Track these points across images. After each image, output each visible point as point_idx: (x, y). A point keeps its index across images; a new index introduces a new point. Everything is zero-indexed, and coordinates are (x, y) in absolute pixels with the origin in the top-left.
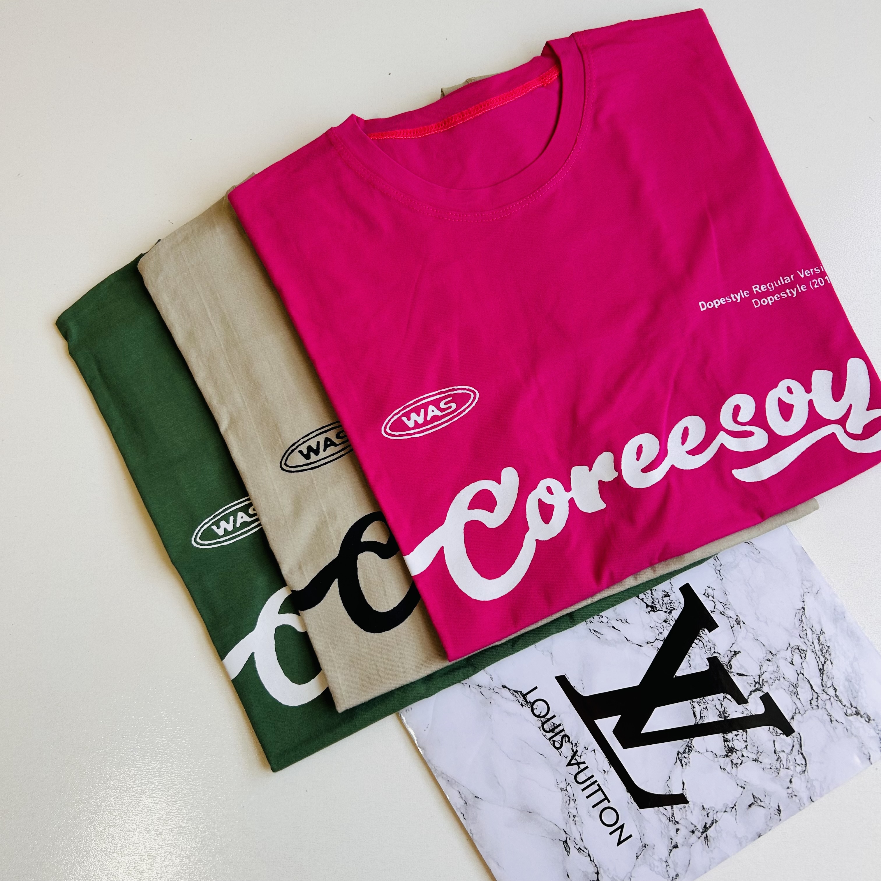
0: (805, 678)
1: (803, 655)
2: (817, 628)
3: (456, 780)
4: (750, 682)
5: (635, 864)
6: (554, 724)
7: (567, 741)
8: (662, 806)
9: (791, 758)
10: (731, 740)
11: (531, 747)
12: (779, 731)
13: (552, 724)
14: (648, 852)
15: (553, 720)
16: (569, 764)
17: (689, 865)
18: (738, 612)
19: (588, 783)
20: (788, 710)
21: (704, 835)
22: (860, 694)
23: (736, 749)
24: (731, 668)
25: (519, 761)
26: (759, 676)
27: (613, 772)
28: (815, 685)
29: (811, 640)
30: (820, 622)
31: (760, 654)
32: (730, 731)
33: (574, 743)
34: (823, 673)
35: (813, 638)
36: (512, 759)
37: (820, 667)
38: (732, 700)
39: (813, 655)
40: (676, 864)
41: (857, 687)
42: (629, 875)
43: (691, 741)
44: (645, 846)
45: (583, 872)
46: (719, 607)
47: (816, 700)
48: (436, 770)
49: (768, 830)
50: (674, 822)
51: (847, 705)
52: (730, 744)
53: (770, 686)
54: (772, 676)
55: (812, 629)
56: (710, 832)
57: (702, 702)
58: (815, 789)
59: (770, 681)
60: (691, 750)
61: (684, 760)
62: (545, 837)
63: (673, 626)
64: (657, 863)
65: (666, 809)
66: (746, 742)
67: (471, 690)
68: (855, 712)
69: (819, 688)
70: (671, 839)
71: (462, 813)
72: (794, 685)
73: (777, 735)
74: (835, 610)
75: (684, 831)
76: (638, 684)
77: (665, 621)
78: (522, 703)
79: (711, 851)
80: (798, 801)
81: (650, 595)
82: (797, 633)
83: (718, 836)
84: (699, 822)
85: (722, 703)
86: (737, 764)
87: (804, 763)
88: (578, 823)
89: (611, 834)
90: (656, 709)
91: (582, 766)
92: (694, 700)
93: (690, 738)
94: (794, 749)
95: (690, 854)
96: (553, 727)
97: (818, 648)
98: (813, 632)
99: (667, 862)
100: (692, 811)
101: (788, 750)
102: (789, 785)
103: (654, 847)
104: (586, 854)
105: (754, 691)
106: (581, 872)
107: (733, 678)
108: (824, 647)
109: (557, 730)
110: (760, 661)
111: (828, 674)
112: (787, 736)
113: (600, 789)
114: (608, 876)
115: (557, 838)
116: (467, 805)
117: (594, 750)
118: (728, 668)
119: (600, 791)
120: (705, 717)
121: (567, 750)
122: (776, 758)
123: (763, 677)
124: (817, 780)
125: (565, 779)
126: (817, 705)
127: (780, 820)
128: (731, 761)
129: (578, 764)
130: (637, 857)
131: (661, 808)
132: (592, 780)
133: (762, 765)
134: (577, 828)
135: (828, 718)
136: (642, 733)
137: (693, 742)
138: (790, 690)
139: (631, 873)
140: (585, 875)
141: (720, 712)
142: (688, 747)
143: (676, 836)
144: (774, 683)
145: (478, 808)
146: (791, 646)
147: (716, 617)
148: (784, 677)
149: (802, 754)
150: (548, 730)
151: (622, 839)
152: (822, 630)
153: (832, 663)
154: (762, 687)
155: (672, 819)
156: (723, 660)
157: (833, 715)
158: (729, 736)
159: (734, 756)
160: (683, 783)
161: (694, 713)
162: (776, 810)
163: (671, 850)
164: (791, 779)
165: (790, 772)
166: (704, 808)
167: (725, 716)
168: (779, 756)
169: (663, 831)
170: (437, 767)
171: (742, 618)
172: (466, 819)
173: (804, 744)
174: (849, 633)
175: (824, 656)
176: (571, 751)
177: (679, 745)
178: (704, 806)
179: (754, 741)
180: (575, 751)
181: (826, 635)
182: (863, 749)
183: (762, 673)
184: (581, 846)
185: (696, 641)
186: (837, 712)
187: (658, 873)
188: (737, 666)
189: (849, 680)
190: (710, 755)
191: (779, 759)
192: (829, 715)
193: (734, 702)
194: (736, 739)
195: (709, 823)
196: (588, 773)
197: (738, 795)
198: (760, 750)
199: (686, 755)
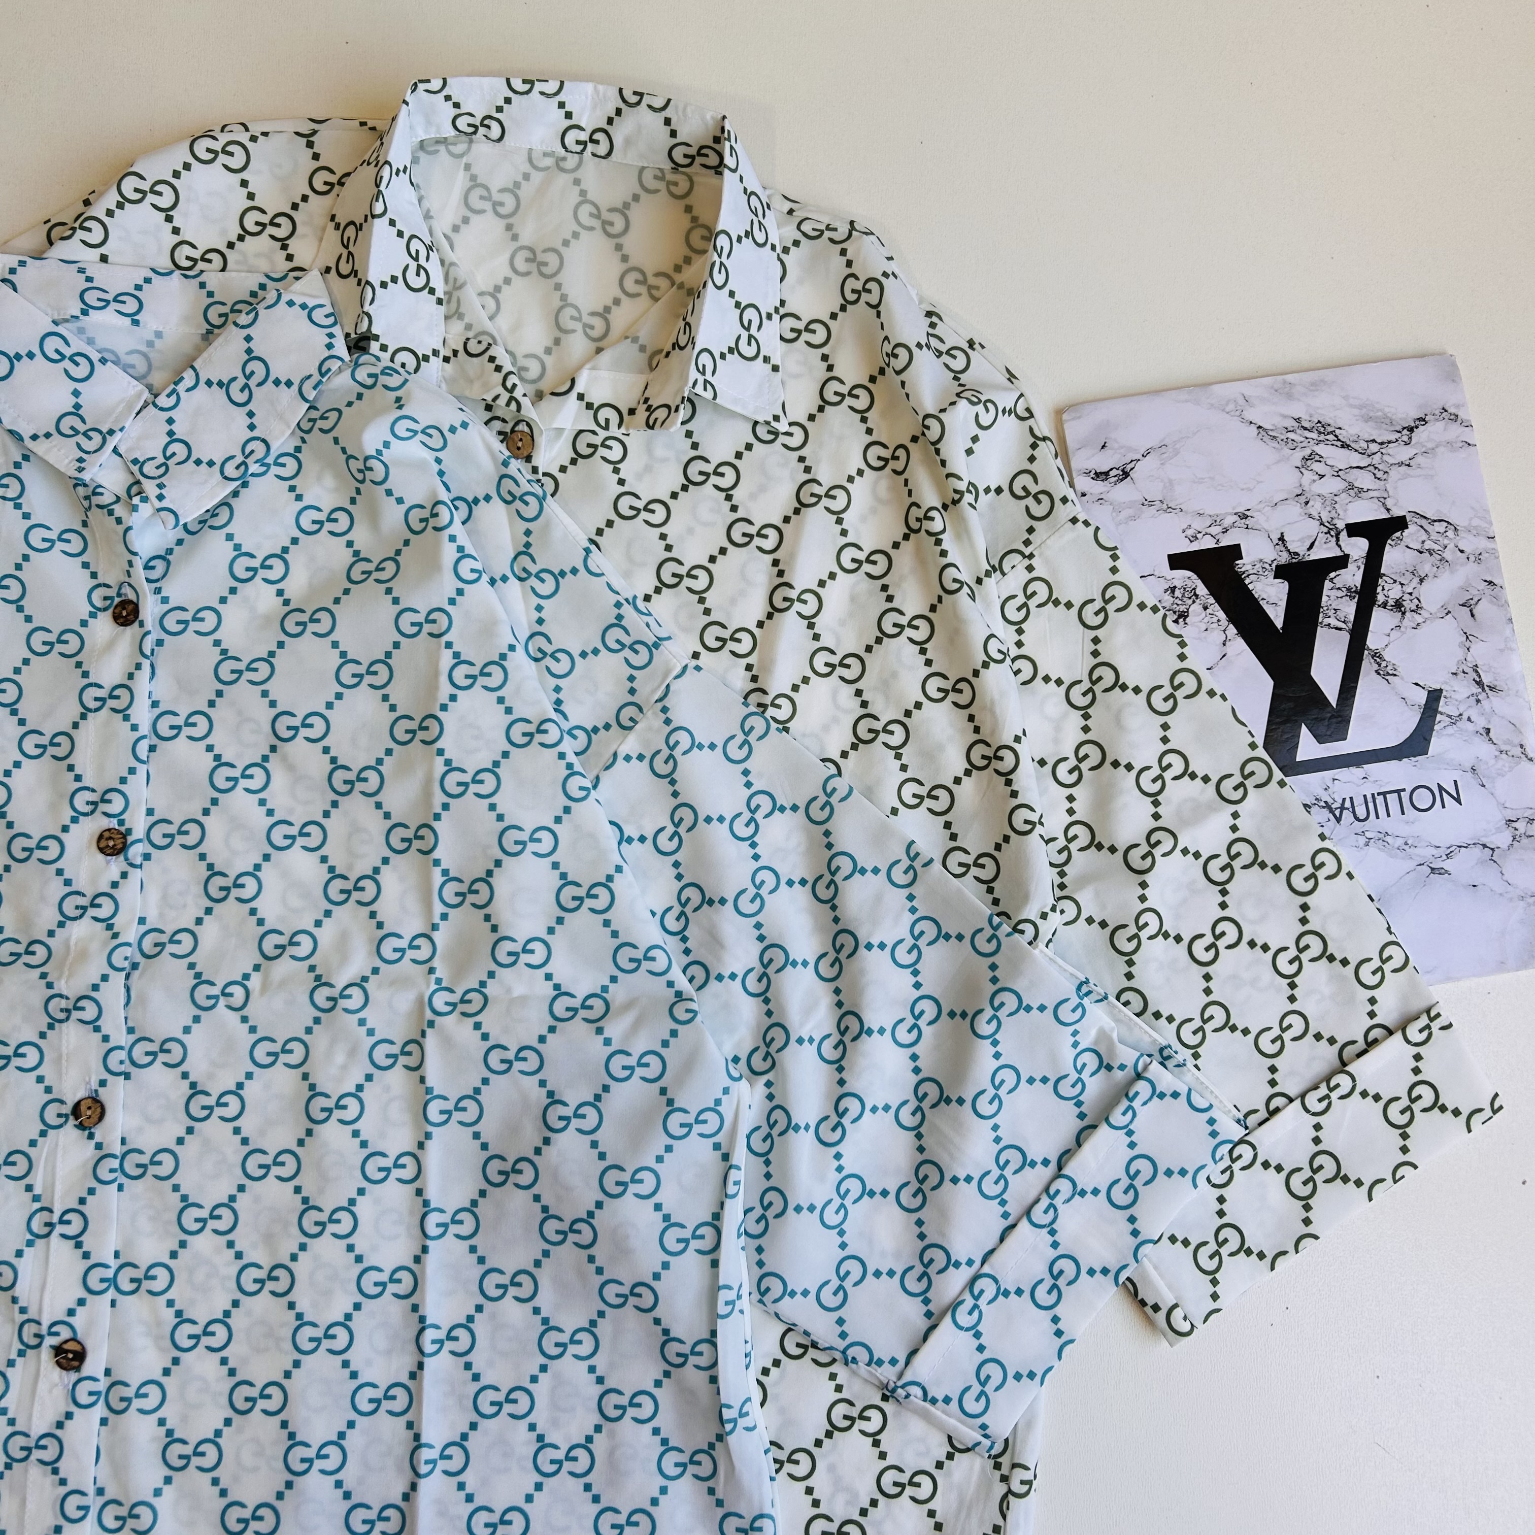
0: (1347, 471)
1: (1317, 458)
2: (1291, 424)
4: (1324, 540)
5: (1490, 793)
8: (1434, 724)
9: (1434, 536)
10: (1386, 599)
12: (1398, 534)
14: (1481, 769)
16: (1338, 820)
17: (1515, 726)
18: (1230, 510)
19: (1371, 805)
20: (1376, 510)
21: (1486, 688)
22: (1389, 415)
23: (1400, 598)
24: (1297, 554)
26: (1321, 524)
27: (1369, 768)
28: (1358, 462)
29: (1302, 439)
30: (1285, 417)
31: (1294, 510)
32: (1375, 594)
33: (1314, 802)
34: (1348, 446)
35: (1301, 435)
37: (1340, 446)
38: (1337, 573)
39: (1322, 445)
40: (1508, 742)
41: (1380, 413)
42: (1501, 807)
44: (1473, 769)
45: (1477, 864)
46: (1215, 530)
47: (1377, 470)
49: (1508, 608)
50: (1458, 719)
51: (1397, 437)
52: (1391, 602)
54: (1328, 509)
55: (1289, 429)
56: (1486, 680)
57: (1327, 612)
58: (1480, 527)
59: (1333, 514)
60: (1380, 655)
61: (1388, 669)
62: (1417, 895)
64: (1499, 765)
65: (1439, 722)
66: (1395, 581)
68: (1409, 433)
69: (1362, 459)
70: (1477, 732)
73: (1401, 540)
75: (1473, 713)
76: (1272, 683)
77: (1205, 608)
79: (1508, 689)
80: (1487, 554)
82: (1287, 452)
83: (1494, 673)
84: (1470, 688)
85: (1337, 587)
86: (1417, 606)
87: (1445, 524)
88: (1416, 842)
89: (1443, 807)
90: (1313, 674)
91: (1348, 804)
92: (1320, 620)
93: (1365, 649)
94: (1425, 527)
95: (1502, 717)
97: (1314, 435)
98: (1293, 431)
99: (1501, 751)
100: (1453, 690)
101: (1424, 536)
102: (1464, 556)
103: (1479, 759)
104: (1457, 851)
105: (1338, 540)
106: (1477, 867)
107: (1312, 558)
108: (1318, 427)
110: (1303, 514)
111: (1351, 440)
112: (1407, 528)
113: (1384, 794)
114: (1492, 834)
115: (1425, 878)
117: (1334, 780)
119: (1387, 795)
120: (1345, 617)
121: (1319, 815)
122: (1428, 554)
123: (1324, 520)
124: (1471, 519)
125: (1356, 834)
127: (1501, 587)
128: (1412, 611)
129: (1342, 808)
130: (1483, 786)
131: (1436, 727)
132: (1370, 799)
133: (1430, 576)
134: (1420, 847)
135: (1404, 468)
136: (1335, 706)
137: (1370, 647)
138: (1354, 495)
139: (1499, 803)
140: (1481, 862)
141: (1347, 595)
142: (1375, 656)
143: (1476, 724)
144: (1338, 511)
146: (1300, 467)
147: (1226, 541)
149: (1435, 521)
151: (1456, 796)
152: (1295, 419)
153: (1340, 428)
154: (1337, 528)
155: (1455, 720)
156: (1284, 558)
157: (1403, 460)
158: (1381, 598)
159: (1408, 605)
160: (1416, 684)
161: (1337, 628)
162: (1489, 586)
163: (1490, 739)
164: (1459, 550)
165: (1451, 546)
166: (1455, 674)
167: (1355, 592)
168: (1426, 550)
169: (1464, 738)
171: (1241, 509)
173: (1424, 512)
175: (1328, 433)
176: (1323, 809)
177: (1367, 666)
178: (1453, 672)
179: (1398, 571)
180: (1325, 805)
181: (1304, 416)
182: (1455, 445)
183: (1319, 518)
184: (1444, 852)
186: (1401, 453)
187: (1511, 769)
188: (1297, 546)
189: (1368, 419)
190: (1394, 634)
191: (1431, 552)
192: (1401, 464)
193: (1342, 571)
194: (1388, 591)
195: (1475, 675)
196: (1358, 801)
197: (1455, 624)
198: (1412, 569)
199: (1384, 664)
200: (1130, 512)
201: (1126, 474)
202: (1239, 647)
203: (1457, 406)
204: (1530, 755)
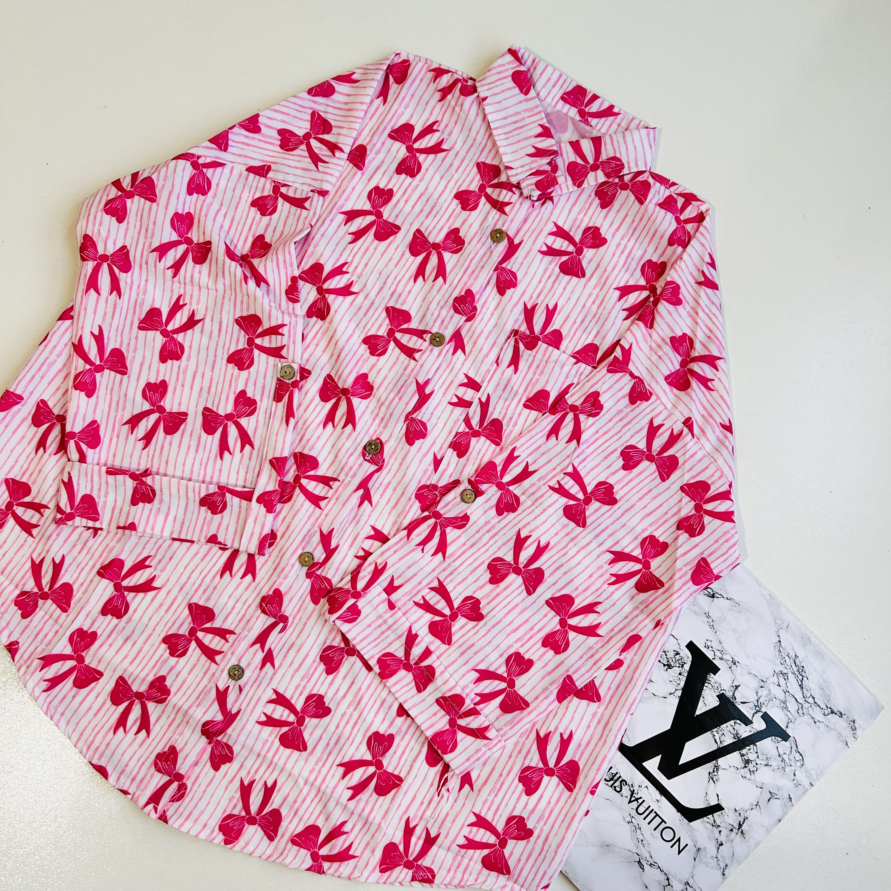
0: (790, 695)
1: (786, 677)
2: (792, 654)
4: (751, 707)
5: (694, 865)
6: (612, 774)
7: (625, 785)
8: (706, 816)
9: (791, 757)
10: (746, 754)
12: (780, 739)
14: (702, 853)
15: (611, 771)
16: (630, 802)
17: (733, 856)
18: (732, 655)
19: (647, 812)
20: (783, 721)
21: (740, 830)
22: (831, 696)
23: (751, 760)
24: (736, 700)
26: (757, 700)
27: (664, 799)
28: (798, 698)
29: (789, 665)
30: (793, 650)
31: (755, 684)
32: (744, 747)
33: (630, 784)
34: (802, 688)
35: (791, 663)
37: (799, 684)
38: (741, 723)
39: (793, 675)
40: (724, 858)
41: (828, 692)
42: (691, 875)
43: (717, 762)
44: (699, 850)
46: (718, 654)
47: (802, 709)
49: (785, 815)
51: (824, 708)
52: (746, 758)
53: (767, 707)
54: (767, 699)
55: (789, 655)
56: (743, 827)
57: (720, 731)
58: (813, 776)
59: (766, 703)
60: (718, 769)
61: (715, 777)
62: (623, 862)
63: (687, 677)
64: (710, 860)
65: (708, 818)
66: (757, 753)
68: (830, 712)
69: (801, 699)
70: (717, 840)
72: (784, 701)
73: (778, 742)
74: (802, 637)
75: (725, 832)
76: (669, 728)
77: (680, 674)
79: (748, 841)
80: (803, 788)
81: (665, 656)
82: (778, 662)
83: (750, 829)
84: (735, 822)
85: (734, 727)
86: (754, 771)
87: (801, 758)
88: (646, 845)
89: (672, 847)
90: (687, 744)
91: (640, 801)
92: (713, 730)
93: (716, 760)
94: (792, 750)
95: (733, 847)
96: (612, 776)
97: (795, 669)
98: (790, 658)
99: (717, 857)
100: (728, 814)
101: (788, 752)
102: (793, 777)
103: (706, 849)
104: (656, 867)
105: (756, 713)
106: (656, 882)
107: (739, 707)
108: (800, 668)
109: (615, 778)
110: (755, 689)
111: (806, 687)
112: (786, 741)
113: (657, 815)
114: (676, 879)
115: (633, 861)
117: (646, 787)
118: (733, 699)
119: (657, 817)
120: (723, 741)
121: (626, 791)
122: (781, 759)
123: (760, 701)
124: (813, 769)
125: (630, 814)
126: (802, 713)
127: (792, 805)
128: (749, 770)
129: (637, 800)
130: (695, 859)
131: (705, 818)
132: (650, 809)
133: (772, 767)
134: (645, 849)
135: (812, 721)
136: (680, 763)
138: (782, 706)
139: (692, 872)
140: (659, 882)
141: (734, 735)
142: (716, 767)
143: (720, 836)
144: (769, 704)
146: (776, 673)
147: (716, 662)
148: (775, 698)
149: (799, 752)
150: (609, 779)
151: (681, 849)
152: (796, 655)
153: (807, 679)
154: (761, 709)
155: (715, 825)
156: (729, 694)
157: (816, 718)
158: (744, 751)
159: (751, 766)
160: (718, 795)
161: (715, 740)
162: (788, 799)
163: (718, 848)
164: (794, 773)
165: (793, 768)
166: (736, 811)
167: (738, 737)
168: (783, 757)
169: (710, 835)
171: (736, 659)
173: (799, 744)
174: (816, 651)
175: (801, 675)
176: (630, 791)
177: (709, 767)
178: (736, 809)
179: (763, 751)
180: (632, 790)
181: (800, 658)
182: (841, 737)
183: (759, 697)
184: (651, 861)
185: (706, 684)
186: (818, 715)
187: (712, 867)
188: (739, 697)
189: (822, 689)
190: (733, 769)
191: (783, 760)
192: (813, 718)
193: (743, 725)
194: (750, 752)
195: (742, 820)
196: (645, 805)
197: (759, 794)
198: (769, 757)
199: (715, 773)
200: (698, 610)
201: (713, 596)
202: (673, 703)
203: (860, 727)
204: (725, 873)
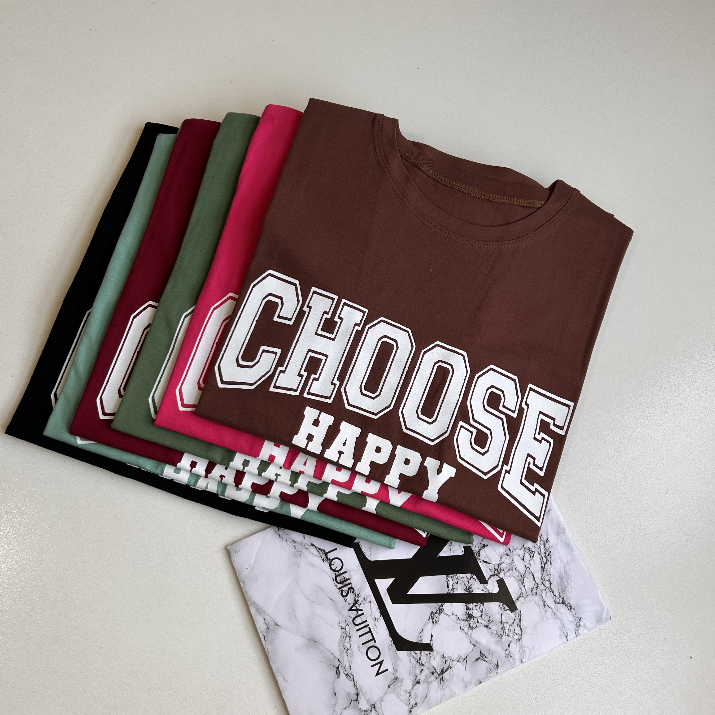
0: (530, 572)
1: (532, 555)
2: (544, 537)
3: (264, 610)
4: (491, 568)
5: (386, 691)
6: (344, 578)
7: (352, 592)
8: (414, 651)
9: (512, 628)
10: (471, 609)
11: (325, 593)
12: (507, 608)
13: (343, 578)
14: (398, 683)
15: (344, 575)
16: (350, 610)
17: (426, 698)
19: (362, 625)
20: (515, 593)
21: (441, 676)
22: (567, 589)
23: (474, 616)
24: (479, 557)
25: (314, 602)
26: (499, 565)
27: (382, 620)
28: (537, 578)
29: (539, 545)
32: (472, 602)
33: (357, 594)
34: (543, 570)
35: (540, 544)
36: (309, 600)
37: (542, 566)
38: (477, 579)
39: (539, 556)
40: (416, 696)
41: (566, 584)
42: (380, 699)
43: (442, 605)
44: (396, 679)
45: (347, 692)
47: (536, 589)
48: (250, 600)
49: (487, 679)
50: (420, 664)
51: (557, 596)
52: (470, 612)
53: (505, 574)
54: (508, 567)
55: (541, 537)
56: (446, 675)
57: (455, 578)
58: (525, 653)
59: (506, 570)
60: (442, 612)
61: (435, 618)
62: (323, 662)
64: (402, 693)
65: (416, 653)
66: (482, 612)
67: (287, 543)
68: (561, 601)
69: (539, 579)
70: (416, 676)
71: (263, 635)
72: (522, 576)
73: (504, 610)
74: (558, 526)
75: (426, 672)
76: (411, 558)
78: (323, 559)
79: (444, 689)
80: (512, 660)
83: (450, 678)
84: (438, 666)
85: (469, 581)
86: (473, 627)
87: (520, 633)
88: (350, 655)
89: (372, 666)
90: (421, 578)
91: (360, 612)
92: (449, 575)
93: (442, 603)
94: (515, 622)
95: (428, 689)
96: (343, 580)
97: (543, 551)
98: (541, 539)
99: (410, 693)
100: (435, 657)
101: (510, 622)
102: (507, 648)
103: (403, 681)
104: (351, 679)
105: (494, 575)
106: (345, 692)
107: (480, 564)
108: (547, 552)
110: (501, 554)
111: (547, 571)
112: (512, 612)
113: (370, 631)
114: (365, 698)
115: (333, 664)
116: (268, 630)
117: (370, 602)
118: (477, 555)
119: (370, 633)
120: (455, 589)
121: (350, 598)
122: (501, 627)
123: (502, 566)
124: (528, 647)
125: (346, 620)
126: (536, 592)
127: (497, 673)
128: (469, 624)
129: (357, 610)
130: (389, 686)
131: (412, 652)
132: (366, 624)
133: (491, 631)
134: (348, 658)
135: (542, 603)
136: (408, 594)
137: (444, 606)
138: (519, 579)
139: (382, 698)
140: (348, 694)
141: (466, 587)
142: (440, 609)
143: (421, 675)
144: (508, 572)
145: (276, 633)
146: (524, 547)
148: (516, 569)
149: (520, 627)
150: (339, 581)
151: (379, 672)
152: (547, 539)
153: (551, 564)
154: (499, 574)
155: (419, 662)
156: (475, 549)
157: (546, 602)
158: (471, 606)
159: (472, 621)
160: (432, 636)
161: (448, 585)
162: (495, 665)
163: (415, 685)
164: (509, 644)
165: (510, 639)
166: (443, 657)
167: (470, 591)
168: (504, 625)
169: (411, 670)
170: (251, 597)
172: (265, 640)
173: (523, 619)
174: (566, 544)
175: (546, 558)
176: (354, 600)
177: (433, 607)
178: (444, 655)
179: (488, 612)
180: (356, 600)
182: (564, 628)
183: (501, 563)
184: (349, 672)
186: (549, 600)
187: (402, 701)
188: (484, 555)
189: (561, 577)
190: (454, 617)
191: (503, 628)
192: (544, 601)
193: (478, 582)
194: (475, 608)
195: (446, 668)
196: (363, 618)
197: (470, 650)
198: (491, 619)
199: (437, 615)
203: (585, 626)
204: (413, 711)
